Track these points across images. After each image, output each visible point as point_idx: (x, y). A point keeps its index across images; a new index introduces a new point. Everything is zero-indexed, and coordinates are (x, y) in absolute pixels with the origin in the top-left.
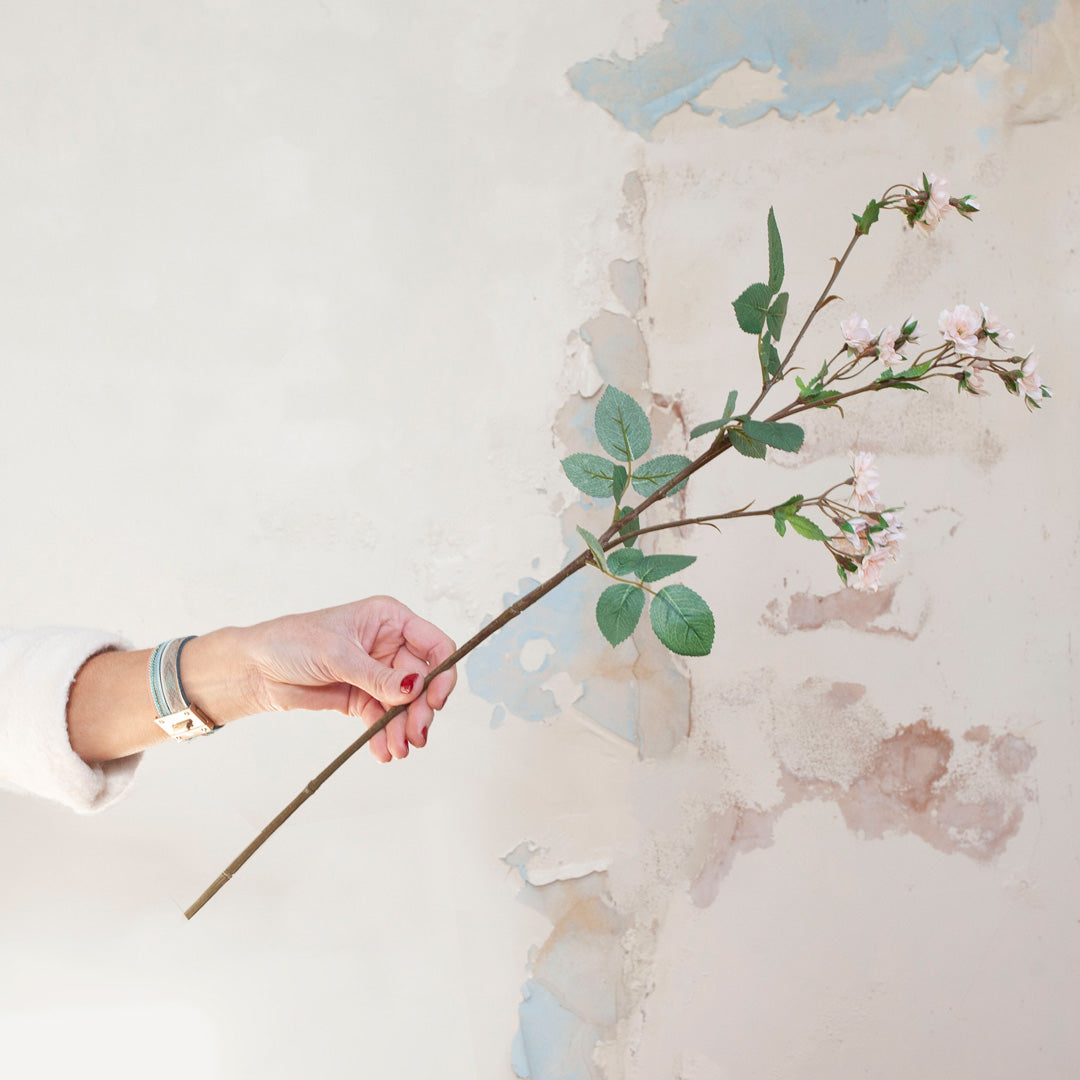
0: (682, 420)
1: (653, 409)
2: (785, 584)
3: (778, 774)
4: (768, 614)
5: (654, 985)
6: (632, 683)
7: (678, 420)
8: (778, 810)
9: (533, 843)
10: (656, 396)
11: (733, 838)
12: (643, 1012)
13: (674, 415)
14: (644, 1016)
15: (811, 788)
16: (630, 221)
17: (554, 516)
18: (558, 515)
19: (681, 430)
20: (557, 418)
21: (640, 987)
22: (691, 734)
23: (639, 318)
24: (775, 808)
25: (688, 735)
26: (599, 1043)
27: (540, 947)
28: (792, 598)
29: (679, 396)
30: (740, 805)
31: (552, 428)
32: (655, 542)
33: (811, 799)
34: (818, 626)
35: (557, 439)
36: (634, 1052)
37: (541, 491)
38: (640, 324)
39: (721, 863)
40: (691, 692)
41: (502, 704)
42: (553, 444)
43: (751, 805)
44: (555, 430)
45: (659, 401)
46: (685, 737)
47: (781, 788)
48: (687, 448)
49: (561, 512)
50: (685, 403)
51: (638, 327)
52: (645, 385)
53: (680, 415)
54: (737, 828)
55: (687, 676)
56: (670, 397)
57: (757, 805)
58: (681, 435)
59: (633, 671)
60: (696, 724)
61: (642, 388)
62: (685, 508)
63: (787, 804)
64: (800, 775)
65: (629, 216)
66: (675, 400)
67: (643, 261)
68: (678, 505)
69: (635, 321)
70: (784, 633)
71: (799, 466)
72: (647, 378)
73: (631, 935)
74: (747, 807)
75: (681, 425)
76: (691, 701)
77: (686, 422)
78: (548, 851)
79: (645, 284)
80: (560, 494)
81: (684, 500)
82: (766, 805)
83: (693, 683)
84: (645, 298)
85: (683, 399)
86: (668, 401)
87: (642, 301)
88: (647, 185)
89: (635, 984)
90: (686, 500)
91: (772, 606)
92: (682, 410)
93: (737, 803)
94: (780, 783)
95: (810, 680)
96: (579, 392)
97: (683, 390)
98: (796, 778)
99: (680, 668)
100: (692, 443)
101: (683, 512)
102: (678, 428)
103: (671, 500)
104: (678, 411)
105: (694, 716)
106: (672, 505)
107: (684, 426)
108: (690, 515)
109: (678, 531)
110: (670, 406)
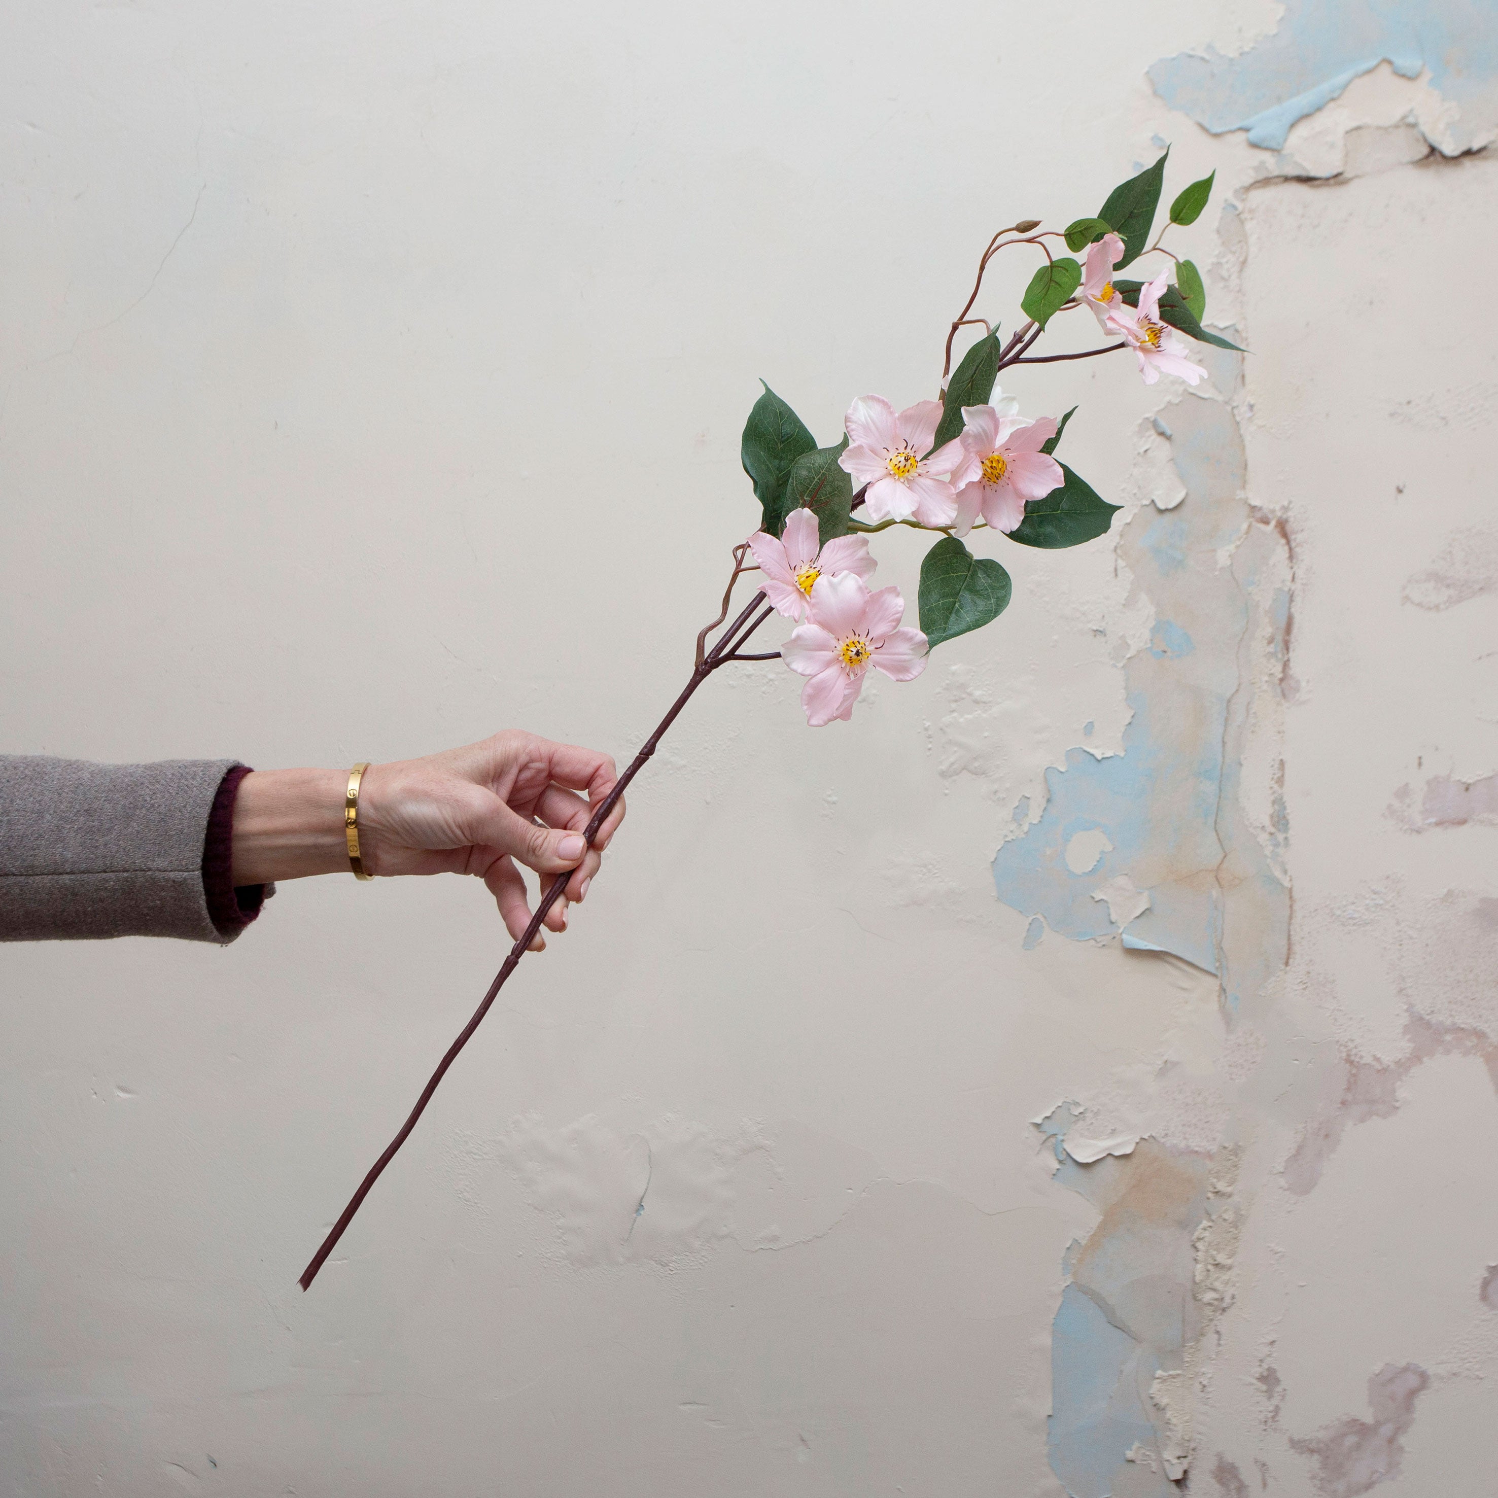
0: (1288, 542)
1: (1250, 526)
2: (1420, 764)
3: (1405, 1019)
4: (1397, 805)
5: (1233, 1297)
6: (1215, 893)
7: (1283, 541)
8: (1403, 1066)
9: (1077, 1104)
10: (1253, 508)
11: (1343, 1103)
12: (1218, 1332)
13: (1277, 535)
14: (1219, 1340)
15: (1448, 1037)
16: (1225, 274)
17: (1114, 666)
18: (1120, 665)
19: (1287, 555)
20: (1121, 536)
21: (1216, 1299)
22: (1291, 961)
23: (1235, 404)
24: (1398, 1063)
25: (1287, 964)
26: (1159, 1373)
27: (1084, 1242)
28: (1428, 783)
29: (1285, 509)
30: (1352, 1058)
31: (1116, 548)
32: (1249, 703)
33: (1448, 1052)
34: (1463, 822)
35: (1121, 563)
36: (1204, 1386)
37: (1097, 632)
38: (1236, 411)
39: (1327, 1136)
40: (1291, 907)
41: (1039, 916)
42: (1116, 570)
43: (1368, 1059)
44: (1119, 551)
45: (1259, 515)
46: (1283, 967)
47: (1408, 1037)
48: (1293, 579)
49: (1125, 661)
50: (1292, 519)
51: (1234, 416)
52: (1240, 494)
53: (1285, 535)
54: (1348, 1089)
55: (1287, 884)
56: (1273, 511)
57: (1377, 1059)
58: (1287, 562)
59: (1216, 877)
60: (1297, 948)
61: (1237, 498)
62: (1288, 660)
63: (1416, 1058)
64: (1434, 1019)
65: (1226, 266)
66: (1279, 514)
67: (1240, 327)
68: (1280, 656)
69: (1229, 408)
70: (1418, 831)
71: (1442, 606)
72: (1244, 487)
73: (1205, 1229)
74: (1363, 1062)
75: (1286, 548)
76: (1291, 918)
77: (1293, 544)
78: (1096, 1114)
79: (1243, 358)
80: (1123, 637)
81: (1288, 649)
82: (1387, 1059)
83: (1296, 895)
84: (1243, 377)
85: (1290, 514)
86: (1270, 516)
87: (1239, 379)
88: (1249, 226)
89: (1209, 1296)
90: (1291, 646)
91: (1403, 792)
92: (1288, 528)
93: (1348, 1055)
94: (1406, 1029)
95: (1450, 893)
96: (1153, 501)
97: (1290, 502)
98: (1428, 1025)
99: (1278, 874)
100: (1300, 573)
101: (1286, 665)
102: (1282, 552)
103: (1271, 648)
104: (1283, 529)
105: (1295, 938)
106: (1272, 655)
107: (1291, 549)
108: (1296, 669)
109: (1279, 690)
110: (1273, 523)
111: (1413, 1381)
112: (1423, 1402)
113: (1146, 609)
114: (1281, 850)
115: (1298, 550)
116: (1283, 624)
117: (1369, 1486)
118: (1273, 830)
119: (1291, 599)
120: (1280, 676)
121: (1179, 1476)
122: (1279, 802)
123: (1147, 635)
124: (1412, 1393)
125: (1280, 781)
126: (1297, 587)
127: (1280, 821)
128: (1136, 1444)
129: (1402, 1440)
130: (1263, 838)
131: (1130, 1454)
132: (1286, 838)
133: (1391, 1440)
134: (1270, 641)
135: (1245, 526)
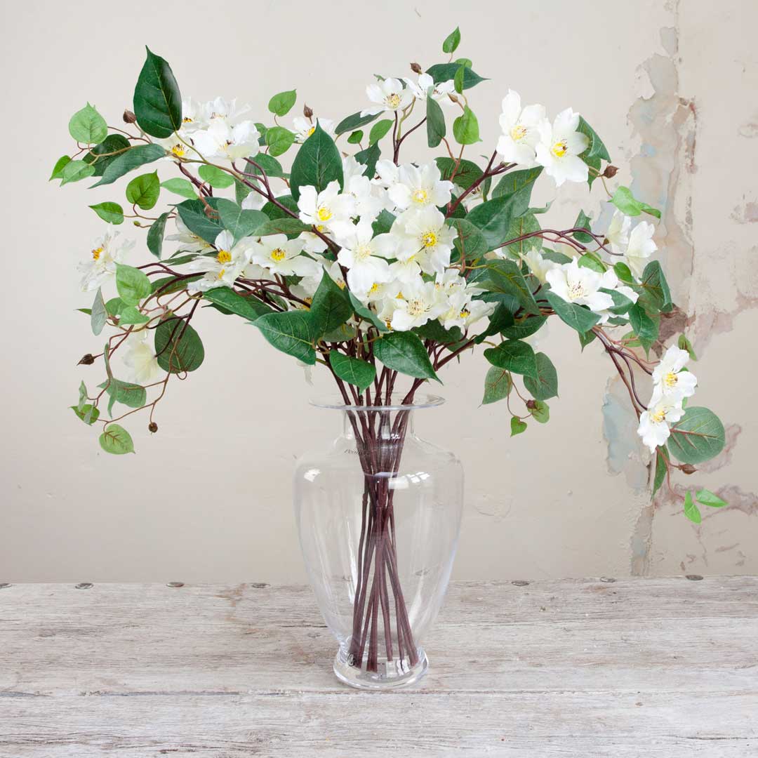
0: (694, 112)
1: (679, 106)
2: (744, 198)
3: (736, 295)
4: (734, 213)
6: (664, 247)
7: (692, 112)
8: (735, 313)
10: (681, 99)
11: (712, 326)
13: (690, 109)
15: (753, 302)
16: (671, 7)
18: (629, 160)
19: (694, 117)
20: (630, 111)
22: (693, 273)
23: (674, 58)
25: (691, 274)
27: (613, 378)
28: (747, 205)
29: (693, 99)
30: (716, 310)
31: (627, 115)
33: (753, 307)
35: (629, 121)
37: (620, 148)
38: (674, 61)
39: (705, 339)
40: (693, 252)
42: (627, 124)
43: (721, 310)
44: (628, 117)
45: (683, 102)
46: (689, 275)
47: (737, 302)
48: (696, 127)
50: (694, 104)
51: (674, 63)
52: (676, 94)
53: (693, 110)
54: (714, 322)
55: (691, 244)
56: (688, 101)
57: (725, 310)
58: (693, 121)
60: (695, 269)
61: (673, 96)
62: (694, 158)
63: (740, 309)
64: (747, 296)
66: (691, 101)
67: (677, 28)
68: (690, 156)
69: (671, 60)
70: (742, 223)
72: (677, 90)
74: (719, 311)
75: (693, 115)
76: (693, 257)
77: (696, 113)
79: (678, 40)
80: (630, 150)
81: (693, 154)
82: (729, 310)
83: (695, 248)
84: (677, 48)
85: (694, 101)
86: (686, 103)
87: (675, 50)
91: (736, 209)
92: (694, 107)
93: (714, 309)
94: (737, 299)
95: (754, 247)
96: (642, 97)
97: (695, 96)
98: (745, 298)
99: (688, 239)
100: (698, 124)
101: (692, 160)
102: (691, 116)
103: (687, 154)
104: (692, 107)
105: (694, 265)
106: (686, 157)
107: (695, 115)
108: (696, 162)
109: (690, 170)
110: (688, 105)
111: (736, 430)
112: (739, 437)
113: (638, 140)
114: (689, 231)
115: (698, 116)
116: (692, 144)
117: (719, 468)
118: (687, 224)
119: (695, 135)
120: (690, 164)
121: (648, 463)
122: (689, 213)
123: (639, 149)
124: (736, 435)
125: (690, 205)
126: (697, 129)
127: (689, 220)
128: (632, 453)
129: (732, 451)
130: (682, 227)
131: (629, 456)
132: (692, 228)
133: (728, 451)
134: (686, 151)
135: (677, 107)
